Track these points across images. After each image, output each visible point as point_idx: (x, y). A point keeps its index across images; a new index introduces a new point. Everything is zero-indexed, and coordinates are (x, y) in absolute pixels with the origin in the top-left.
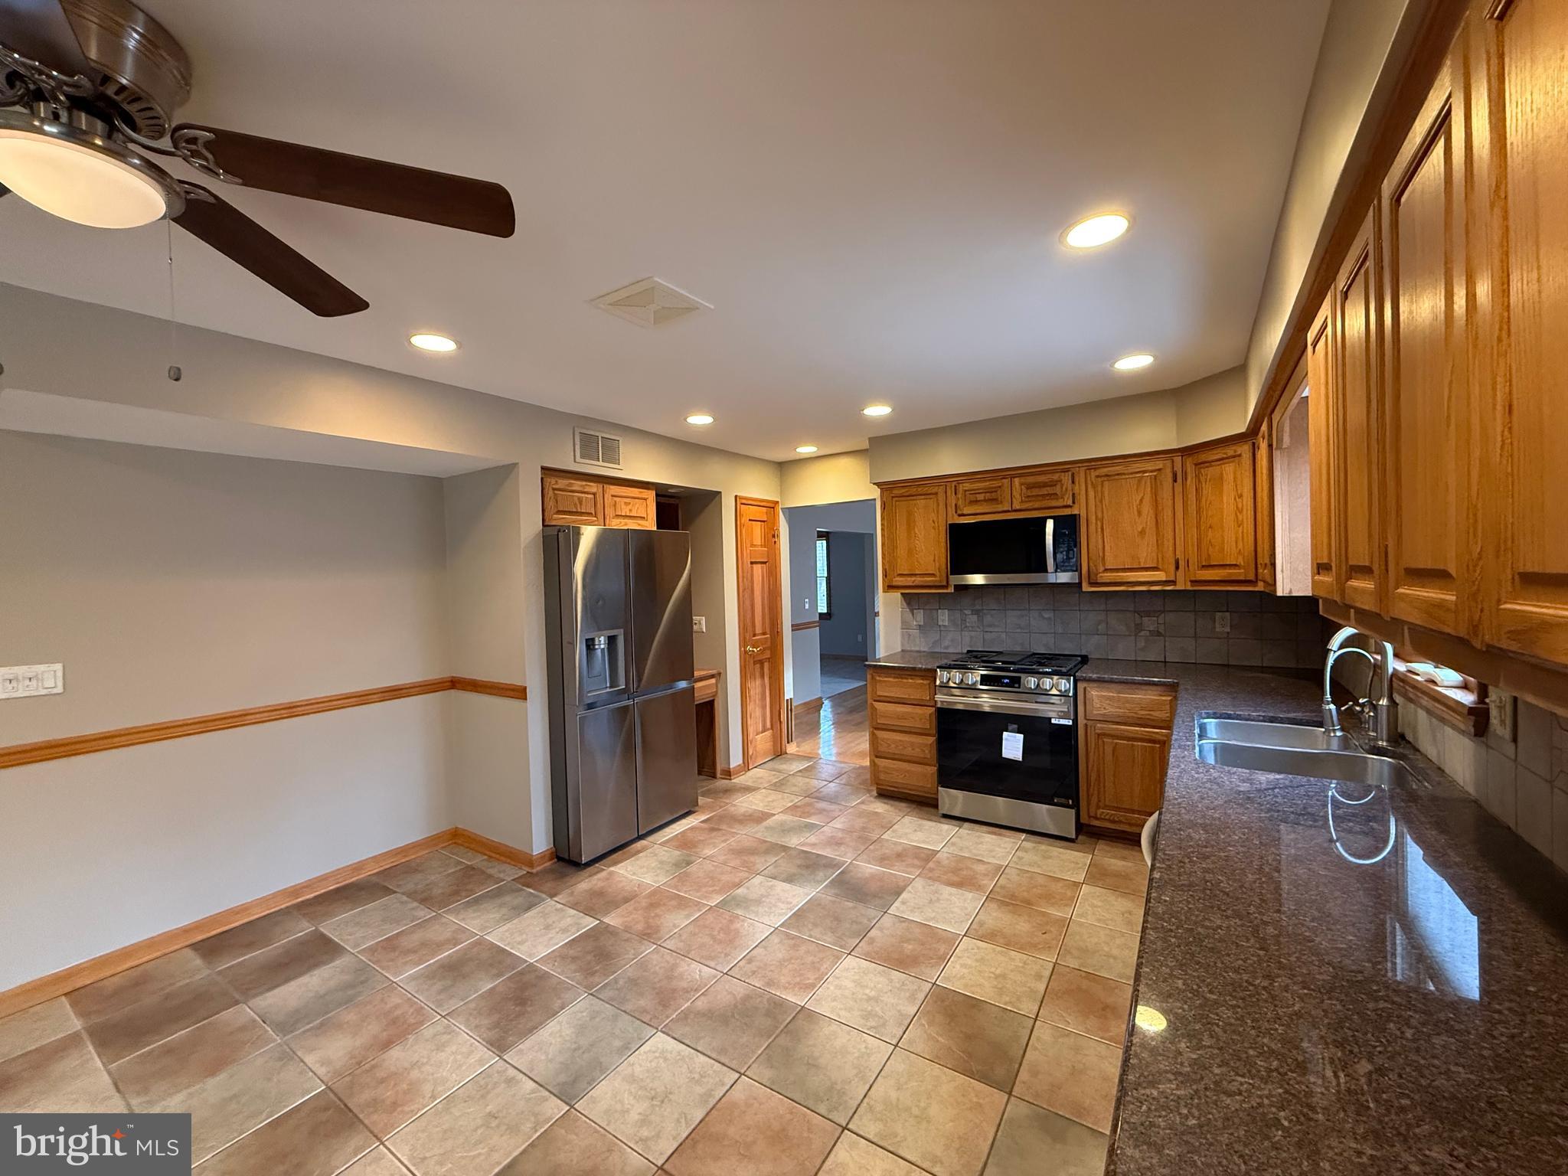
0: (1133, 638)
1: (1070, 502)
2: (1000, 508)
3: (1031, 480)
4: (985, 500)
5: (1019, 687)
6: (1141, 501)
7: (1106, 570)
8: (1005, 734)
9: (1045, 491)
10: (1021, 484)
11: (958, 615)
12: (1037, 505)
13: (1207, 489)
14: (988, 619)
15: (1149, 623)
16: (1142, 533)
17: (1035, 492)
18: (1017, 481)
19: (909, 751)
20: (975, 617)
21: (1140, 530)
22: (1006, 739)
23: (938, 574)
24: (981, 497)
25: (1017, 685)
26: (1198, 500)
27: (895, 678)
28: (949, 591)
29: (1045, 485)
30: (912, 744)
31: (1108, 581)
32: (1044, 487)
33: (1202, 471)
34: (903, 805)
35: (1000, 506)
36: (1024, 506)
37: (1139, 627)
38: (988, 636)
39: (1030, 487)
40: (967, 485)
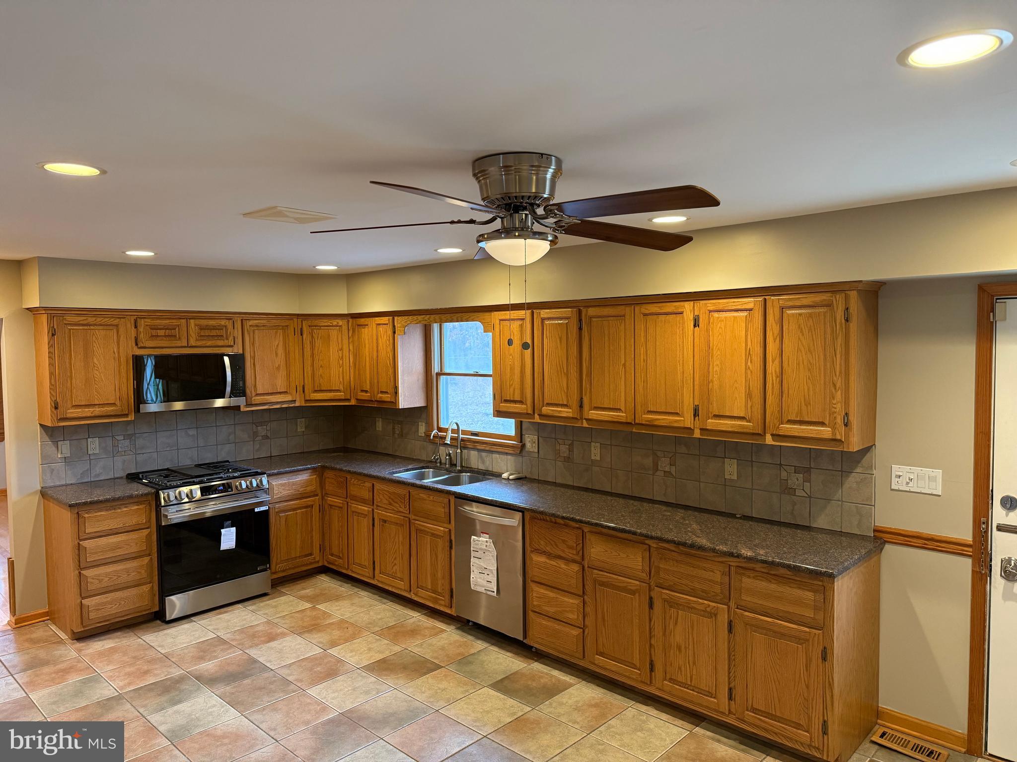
0: (252, 443)
1: (232, 344)
2: (179, 344)
3: (204, 322)
4: (165, 336)
5: (232, 490)
6: (277, 346)
7: (257, 395)
8: (222, 531)
9: (214, 333)
10: (196, 325)
11: (109, 441)
12: (209, 343)
13: (318, 343)
14: (140, 442)
15: (262, 430)
16: (278, 368)
17: (207, 333)
18: (192, 321)
19: (124, 578)
20: (127, 442)
21: (277, 366)
22: (224, 535)
23: (118, 403)
24: (161, 333)
25: (230, 490)
26: (312, 348)
27: (107, 510)
28: (129, 419)
29: (214, 328)
30: (127, 571)
31: (258, 402)
32: (214, 329)
33: (315, 331)
34: (119, 634)
35: (179, 342)
36: (199, 343)
37: (255, 434)
38: (140, 458)
39: (202, 328)
40: (149, 320)
